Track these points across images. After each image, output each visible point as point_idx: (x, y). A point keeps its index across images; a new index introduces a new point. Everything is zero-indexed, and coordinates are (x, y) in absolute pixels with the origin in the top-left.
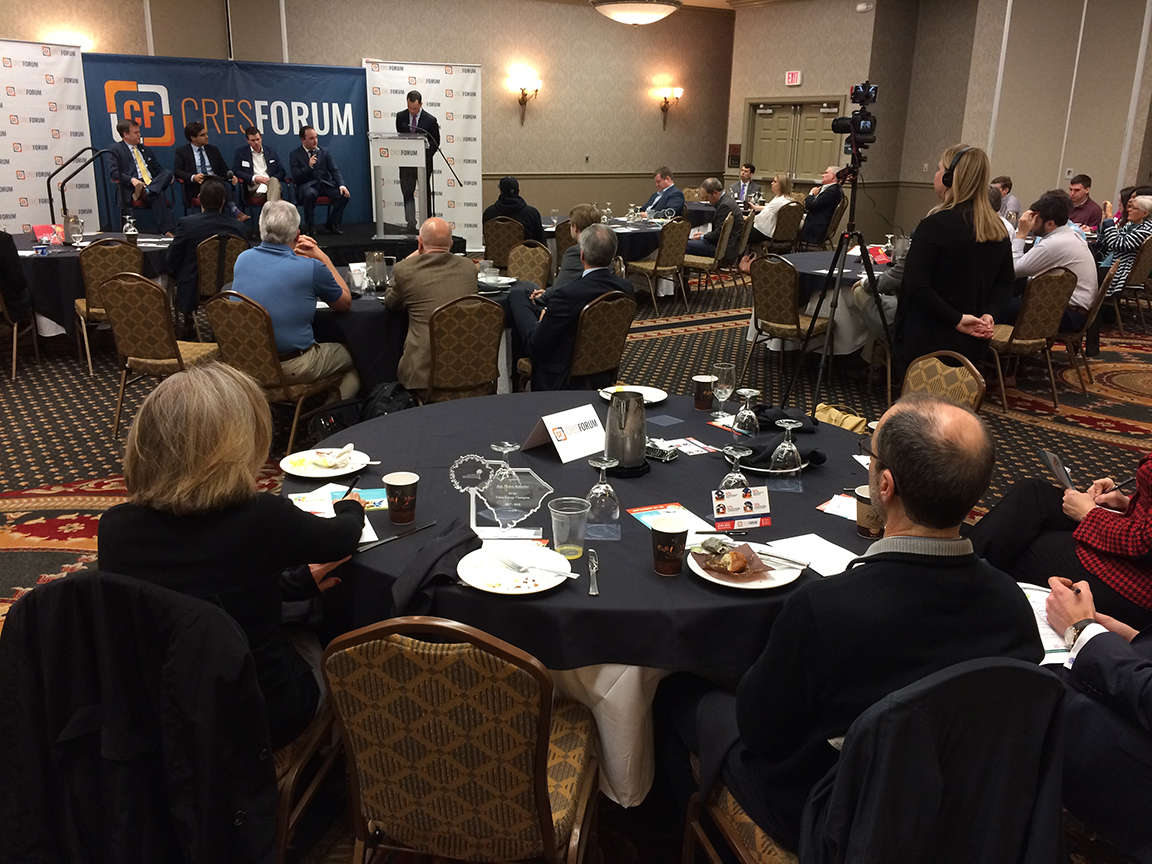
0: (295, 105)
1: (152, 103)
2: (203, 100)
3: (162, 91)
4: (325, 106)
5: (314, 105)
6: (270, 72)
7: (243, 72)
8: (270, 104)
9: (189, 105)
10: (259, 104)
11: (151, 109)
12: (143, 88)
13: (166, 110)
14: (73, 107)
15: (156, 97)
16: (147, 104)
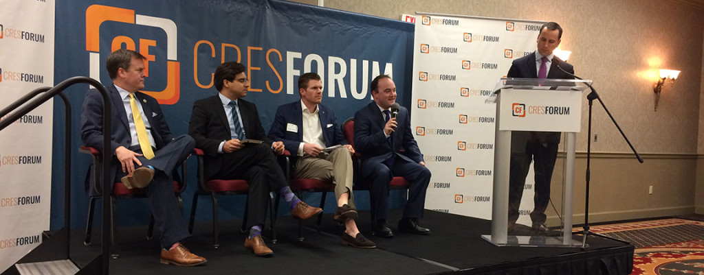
0: (332, 60)
1: (153, 43)
2: (224, 45)
3: (170, 28)
4: (365, 63)
5: (353, 62)
6: (309, 17)
7: (276, 13)
8: (304, 57)
9: (204, 49)
10: (291, 56)
11: (151, 50)
12: (142, 20)
13: (172, 53)
14: (31, 36)
15: (160, 35)
16: (146, 44)
